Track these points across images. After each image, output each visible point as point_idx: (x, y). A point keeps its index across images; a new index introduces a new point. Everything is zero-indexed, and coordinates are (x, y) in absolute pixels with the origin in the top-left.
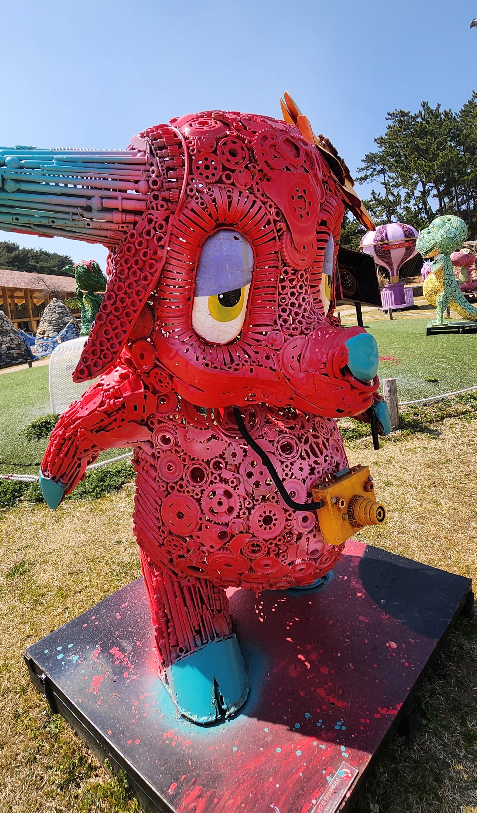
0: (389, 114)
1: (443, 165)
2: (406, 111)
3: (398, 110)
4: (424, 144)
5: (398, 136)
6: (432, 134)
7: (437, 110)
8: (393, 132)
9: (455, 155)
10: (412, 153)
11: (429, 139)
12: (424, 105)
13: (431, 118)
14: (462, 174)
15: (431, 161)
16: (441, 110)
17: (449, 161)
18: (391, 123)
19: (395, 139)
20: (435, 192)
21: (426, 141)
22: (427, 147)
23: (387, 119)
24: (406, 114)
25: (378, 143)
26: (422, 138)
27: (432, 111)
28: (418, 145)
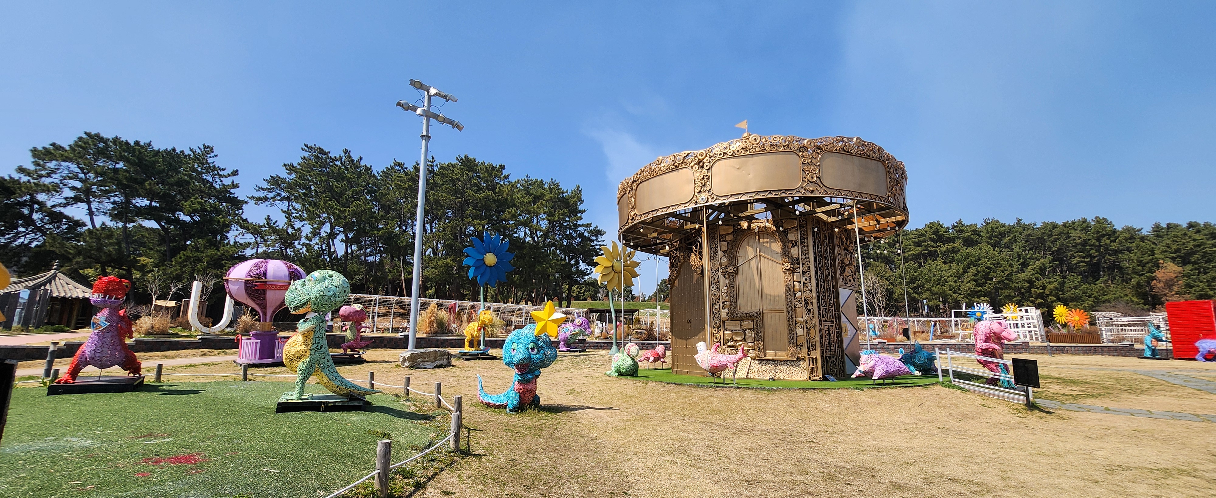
0: (306, 146)
1: (354, 214)
2: (327, 150)
3: (317, 146)
4: (339, 187)
5: (312, 169)
6: (349, 182)
7: (359, 161)
8: (307, 165)
9: (368, 208)
10: (325, 192)
11: (345, 184)
12: (346, 152)
13: (351, 167)
14: (374, 227)
15: (343, 206)
16: (362, 163)
17: (362, 211)
18: (307, 155)
19: (308, 172)
20: (342, 236)
21: (342, 185)
22: (341, 191)
23: (303, 149)
24: (326, 153)
25: (287, 169)
26: (337, 182)
27: (353, 161)
28: (333, 186)
